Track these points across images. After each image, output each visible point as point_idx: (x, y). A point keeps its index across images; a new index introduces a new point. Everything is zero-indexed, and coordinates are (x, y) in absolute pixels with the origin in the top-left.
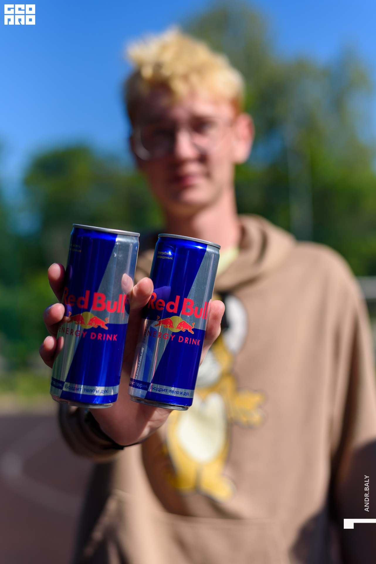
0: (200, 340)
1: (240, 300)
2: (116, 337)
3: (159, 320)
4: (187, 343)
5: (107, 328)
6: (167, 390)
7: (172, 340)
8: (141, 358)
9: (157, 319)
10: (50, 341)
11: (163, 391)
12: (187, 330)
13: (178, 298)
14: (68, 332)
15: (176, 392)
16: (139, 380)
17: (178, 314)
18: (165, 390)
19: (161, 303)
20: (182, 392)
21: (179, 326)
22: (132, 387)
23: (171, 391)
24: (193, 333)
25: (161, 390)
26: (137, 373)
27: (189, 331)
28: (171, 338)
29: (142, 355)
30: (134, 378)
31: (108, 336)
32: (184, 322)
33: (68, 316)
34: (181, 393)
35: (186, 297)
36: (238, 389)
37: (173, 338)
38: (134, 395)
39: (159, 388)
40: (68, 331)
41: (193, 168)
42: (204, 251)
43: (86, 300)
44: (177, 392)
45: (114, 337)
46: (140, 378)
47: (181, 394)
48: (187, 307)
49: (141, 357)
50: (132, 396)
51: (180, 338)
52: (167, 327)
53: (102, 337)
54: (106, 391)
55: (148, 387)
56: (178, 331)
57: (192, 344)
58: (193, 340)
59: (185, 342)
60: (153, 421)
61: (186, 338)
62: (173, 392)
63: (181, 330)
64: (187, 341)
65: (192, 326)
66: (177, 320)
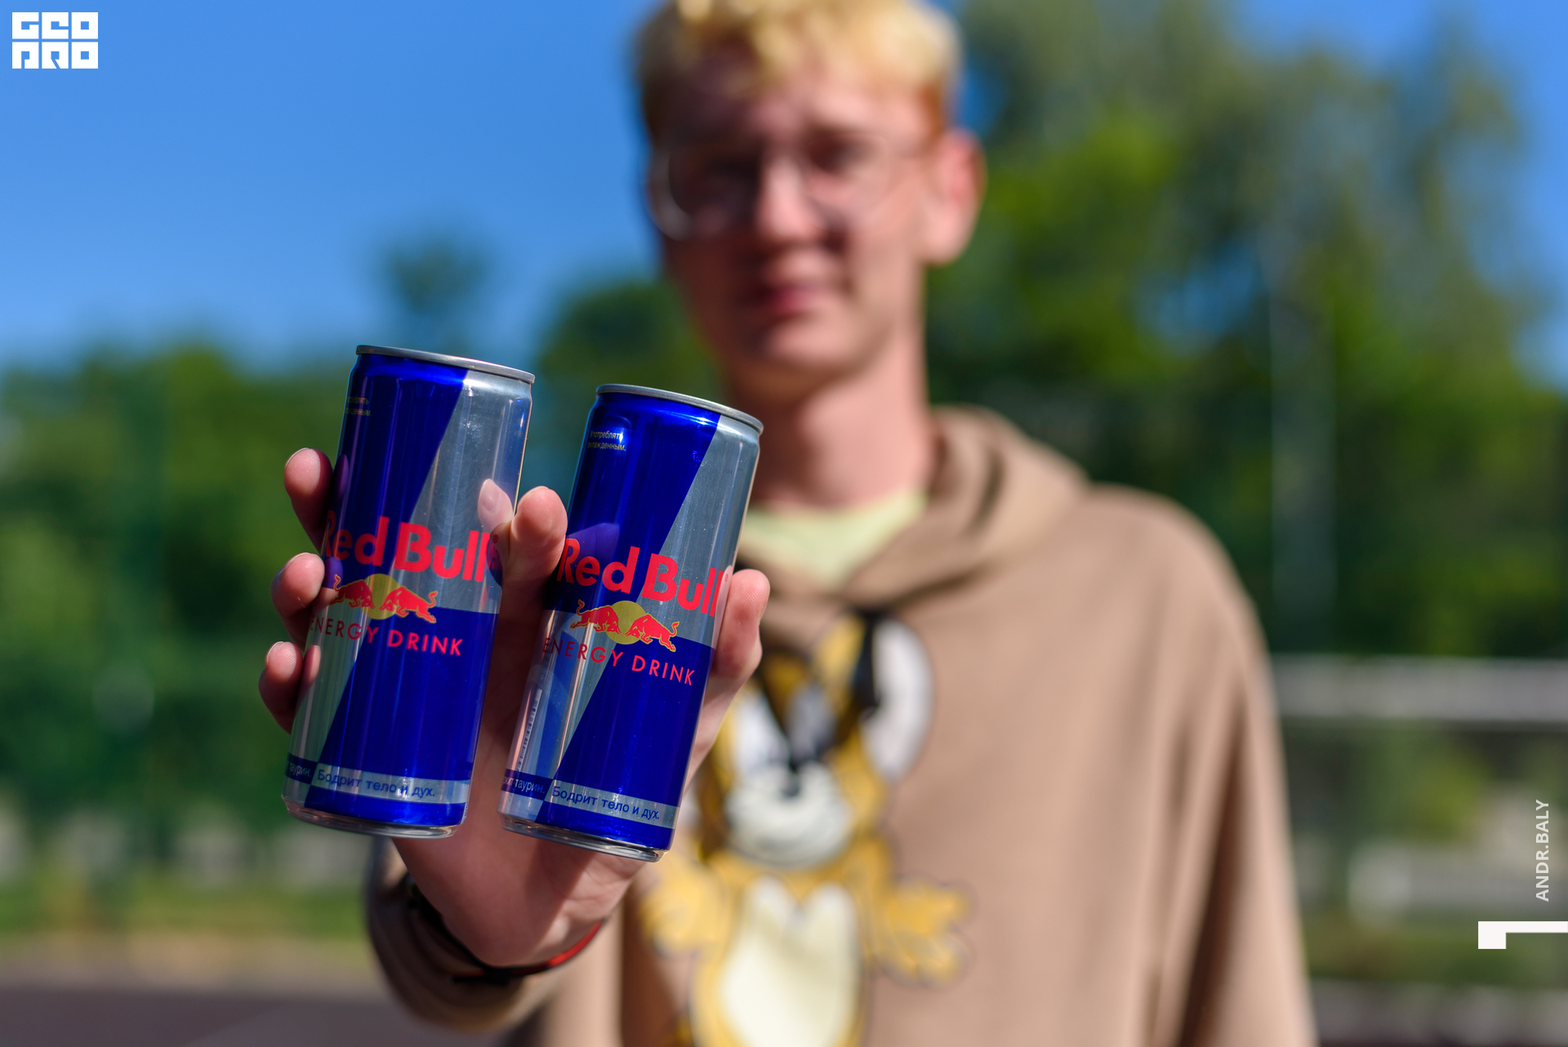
0: (693, 671)
1: (917, 634)
2: (459, 647)
3: (582, 611)
4: (656, 675)
5: (432, 620)
6: (595, 799)
7: (615, 665)
8: (534, 717)
9: (579, 609)
10: (283, 656)
11: (584, 801)
12: (656, 641)
13: (634, 553)
14: (330, 630)
15: (619, 806)
16: (527, 772)
17: (633, 596)
18: (591, 800)
19: (589, 565)
20: (638, 809)
21: (636, 627)
22: (507, 793)
23: (607, 804)
24: (673, 649)
25: (579, 798)
26: (523, 754)
27: (662, 643)
28: (612, 659)
29: (536, 708)
30: (513, 768)
31: (436, 640)
32: (648, 617)
33: (332, 588)
34: (635, 811)
35: (657, 552)
36: (897, 875)
37: (618, 660)
38: (512, 814)
39: (574, 794)
40: (331, 626)
41: (807, 266)
42: (711, 430)
43: (379, 541)
44: (623, 807)
45: (454, 646)
46: (530, 769)
47: (634, 813)
48: (657, 577)
49: (535, 713)
50: (505, 817)
51: (635, 660)
52: (602, 630)
53: (419, 644)
54: (427, 792)
55: (546, 789)
56: (631, 640)
57: (671, 679)
58: (674, 668)
59: (650, 673)
60: (576, 899)
61: (654, 661)
62: (611, 805)
63: (640, 638)
64: (655, 669)
65: (672, 631)
66: (629, 612)
